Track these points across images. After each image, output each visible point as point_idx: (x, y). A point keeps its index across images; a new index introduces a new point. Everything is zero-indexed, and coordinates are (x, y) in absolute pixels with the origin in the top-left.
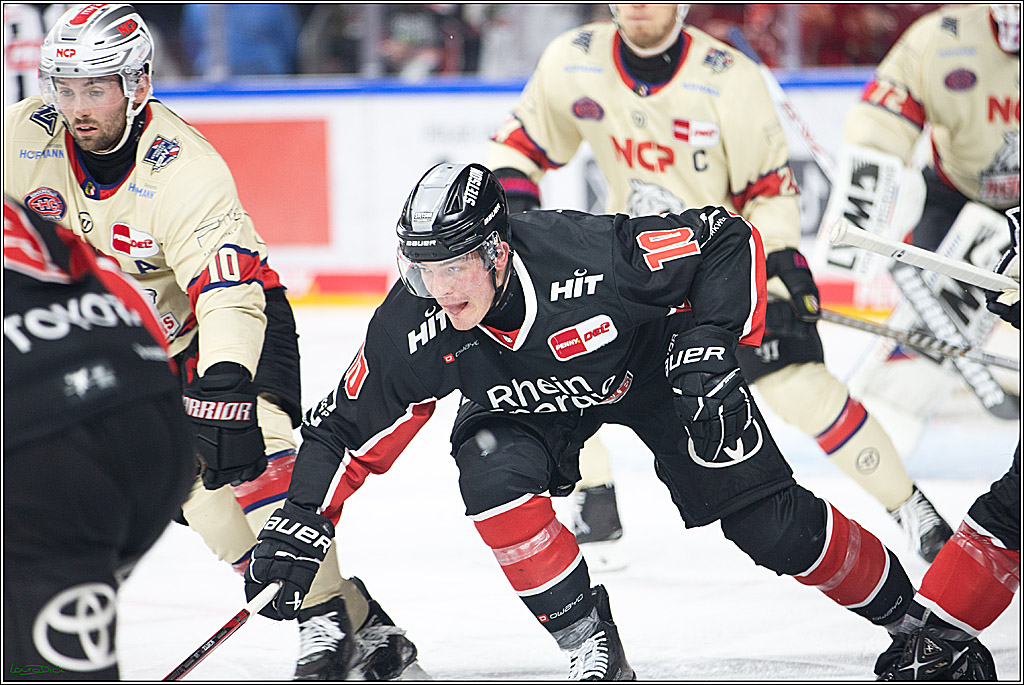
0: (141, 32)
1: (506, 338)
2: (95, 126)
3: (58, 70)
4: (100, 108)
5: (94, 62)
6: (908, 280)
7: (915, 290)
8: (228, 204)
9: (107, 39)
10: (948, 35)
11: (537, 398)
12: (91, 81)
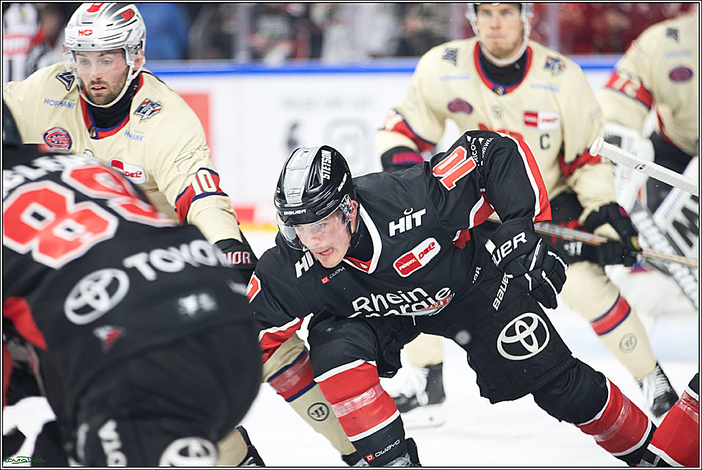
0: (137, 18)
1: (362, 265)
2: (105, 86)
3: (79, 45)
4: (108, 73)
5: (107, 39)
6: (642, 221)
7: (648, 228)
8: (198, 141)
9: (115, 23)
10: (671, 42)
11: (387, 307)
12: (103, 53)
